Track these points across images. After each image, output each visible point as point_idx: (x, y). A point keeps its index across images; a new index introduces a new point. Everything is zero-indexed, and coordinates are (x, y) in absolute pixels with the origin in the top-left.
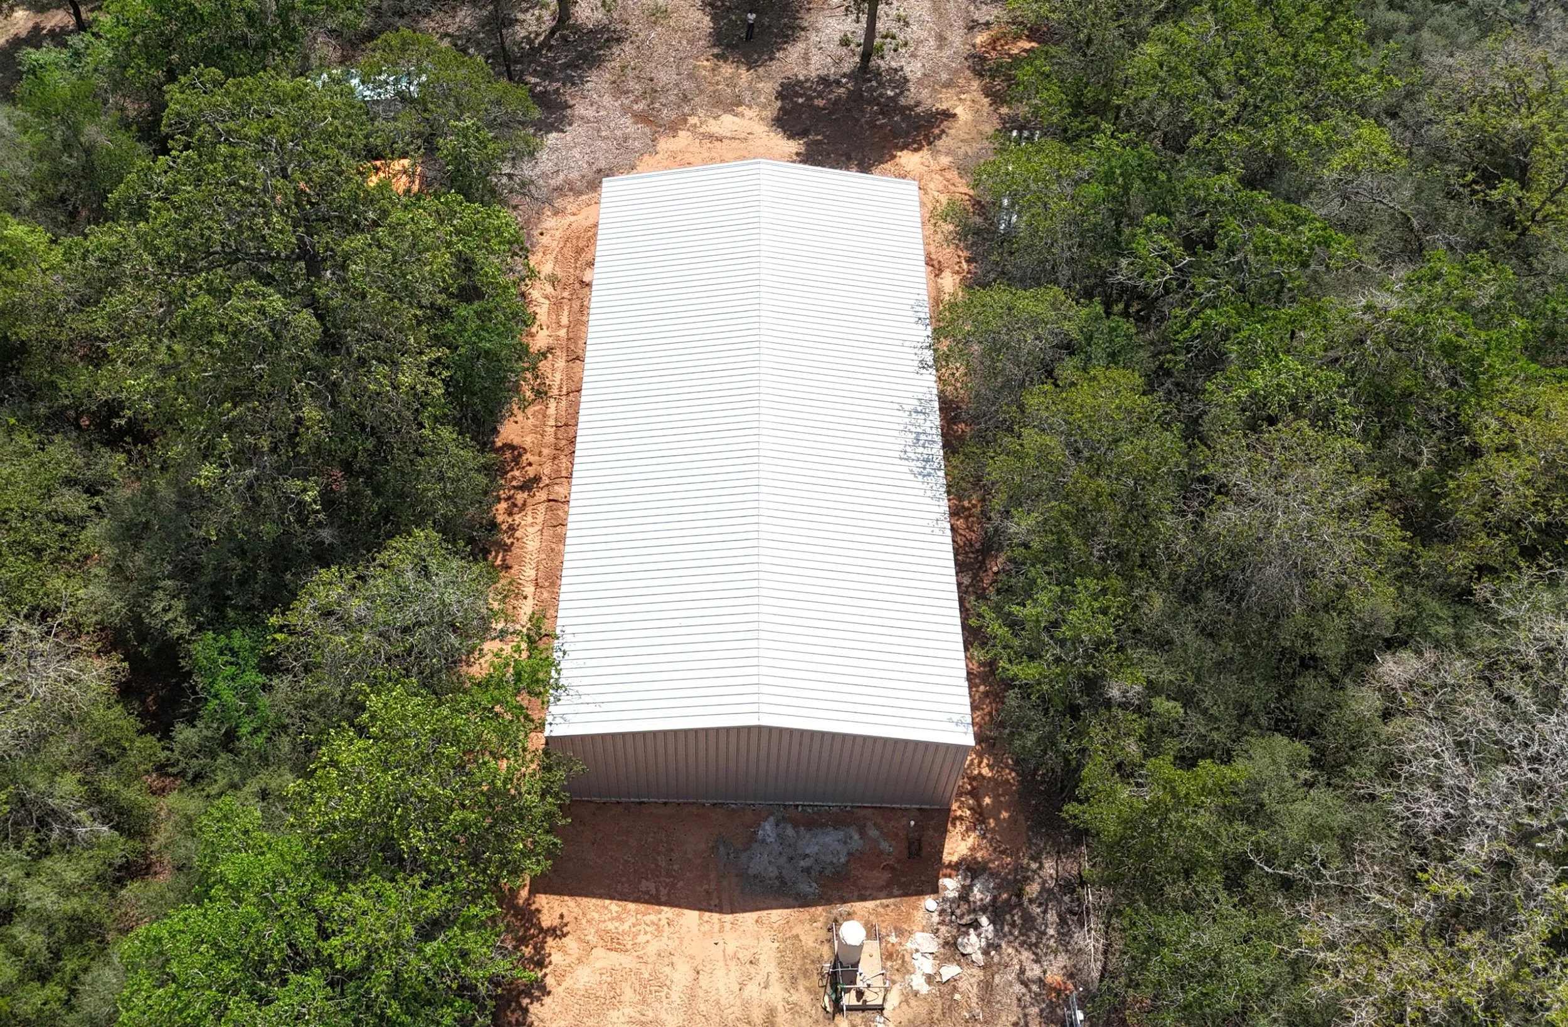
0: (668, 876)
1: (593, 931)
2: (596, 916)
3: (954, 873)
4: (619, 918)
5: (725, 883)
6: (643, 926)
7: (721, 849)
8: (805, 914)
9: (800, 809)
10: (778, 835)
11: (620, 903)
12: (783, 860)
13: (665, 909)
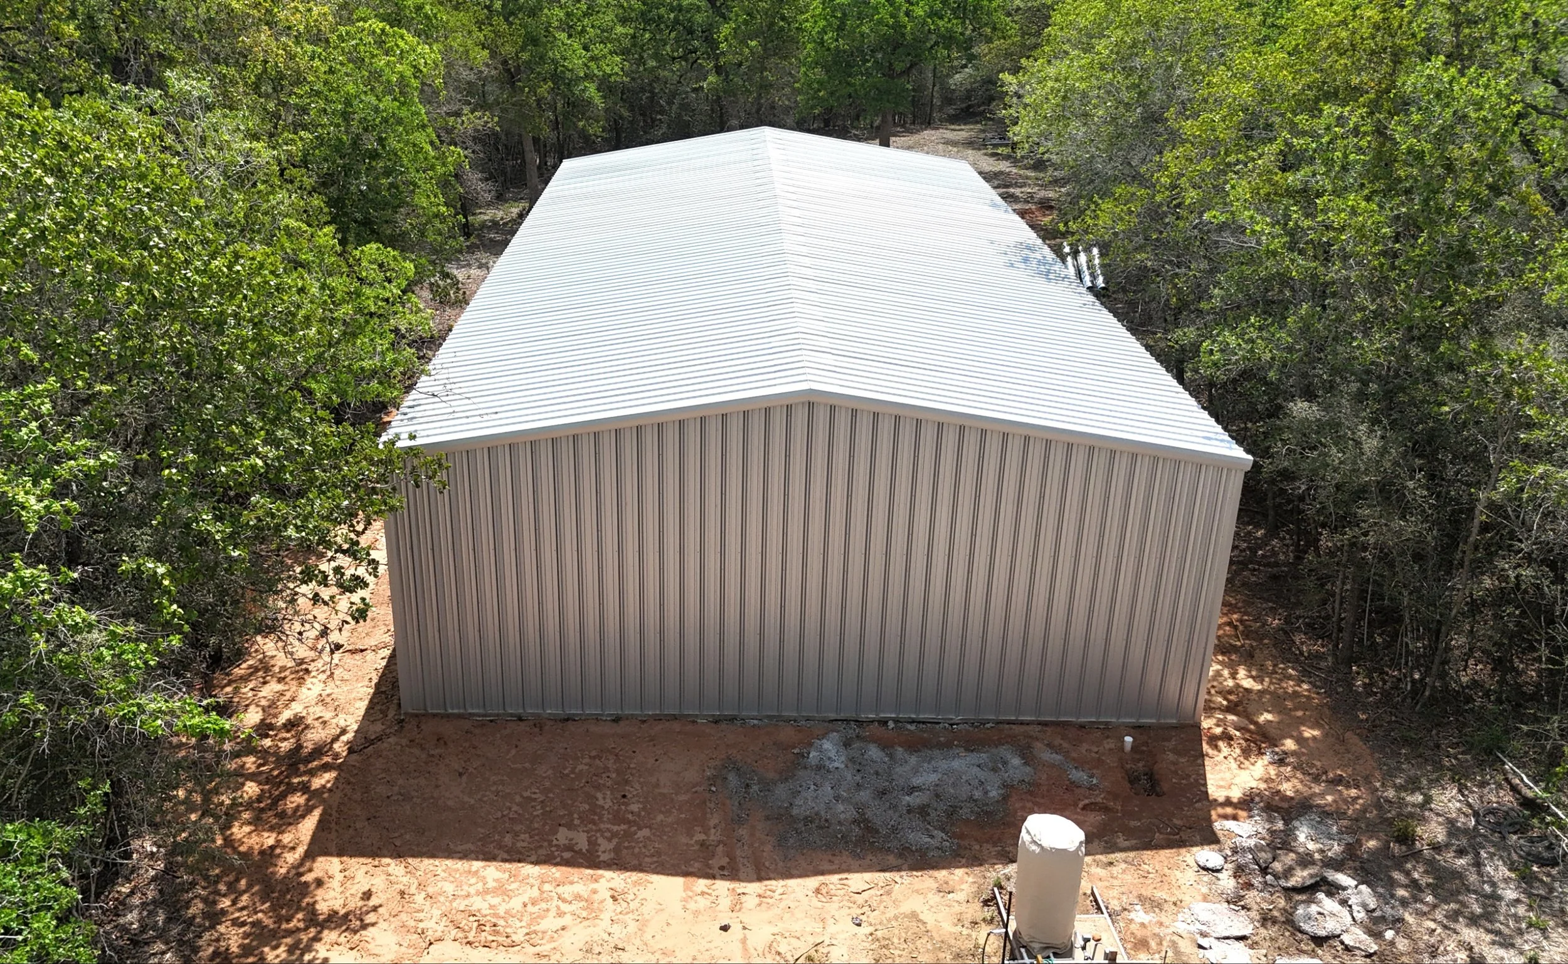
0: (618, 819)
1: (436, 913)
2: (449, 888)
3: (1242, 814)
4: (501, 890)
5: (743, 832)
6: (555, 902)
7: (732, 777)
8: (926, 881)
9: (891, 724)
10: (852, 760)
11: (507, 865)
12: (864, 795)
13: (608, 874)
